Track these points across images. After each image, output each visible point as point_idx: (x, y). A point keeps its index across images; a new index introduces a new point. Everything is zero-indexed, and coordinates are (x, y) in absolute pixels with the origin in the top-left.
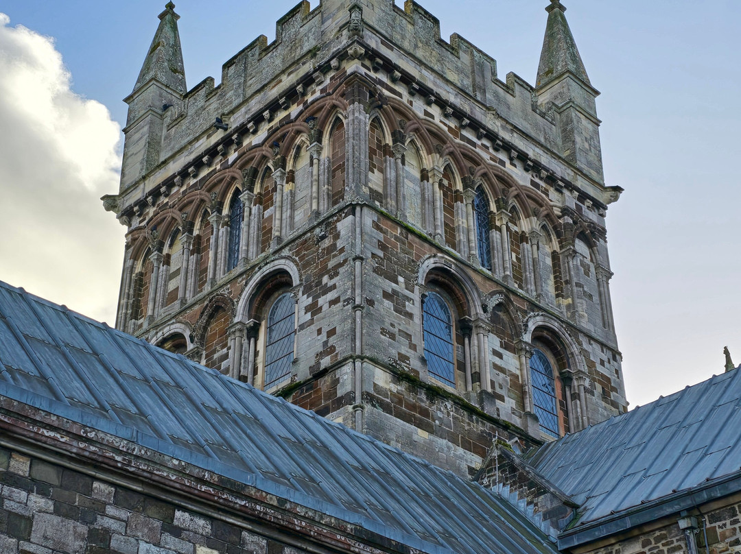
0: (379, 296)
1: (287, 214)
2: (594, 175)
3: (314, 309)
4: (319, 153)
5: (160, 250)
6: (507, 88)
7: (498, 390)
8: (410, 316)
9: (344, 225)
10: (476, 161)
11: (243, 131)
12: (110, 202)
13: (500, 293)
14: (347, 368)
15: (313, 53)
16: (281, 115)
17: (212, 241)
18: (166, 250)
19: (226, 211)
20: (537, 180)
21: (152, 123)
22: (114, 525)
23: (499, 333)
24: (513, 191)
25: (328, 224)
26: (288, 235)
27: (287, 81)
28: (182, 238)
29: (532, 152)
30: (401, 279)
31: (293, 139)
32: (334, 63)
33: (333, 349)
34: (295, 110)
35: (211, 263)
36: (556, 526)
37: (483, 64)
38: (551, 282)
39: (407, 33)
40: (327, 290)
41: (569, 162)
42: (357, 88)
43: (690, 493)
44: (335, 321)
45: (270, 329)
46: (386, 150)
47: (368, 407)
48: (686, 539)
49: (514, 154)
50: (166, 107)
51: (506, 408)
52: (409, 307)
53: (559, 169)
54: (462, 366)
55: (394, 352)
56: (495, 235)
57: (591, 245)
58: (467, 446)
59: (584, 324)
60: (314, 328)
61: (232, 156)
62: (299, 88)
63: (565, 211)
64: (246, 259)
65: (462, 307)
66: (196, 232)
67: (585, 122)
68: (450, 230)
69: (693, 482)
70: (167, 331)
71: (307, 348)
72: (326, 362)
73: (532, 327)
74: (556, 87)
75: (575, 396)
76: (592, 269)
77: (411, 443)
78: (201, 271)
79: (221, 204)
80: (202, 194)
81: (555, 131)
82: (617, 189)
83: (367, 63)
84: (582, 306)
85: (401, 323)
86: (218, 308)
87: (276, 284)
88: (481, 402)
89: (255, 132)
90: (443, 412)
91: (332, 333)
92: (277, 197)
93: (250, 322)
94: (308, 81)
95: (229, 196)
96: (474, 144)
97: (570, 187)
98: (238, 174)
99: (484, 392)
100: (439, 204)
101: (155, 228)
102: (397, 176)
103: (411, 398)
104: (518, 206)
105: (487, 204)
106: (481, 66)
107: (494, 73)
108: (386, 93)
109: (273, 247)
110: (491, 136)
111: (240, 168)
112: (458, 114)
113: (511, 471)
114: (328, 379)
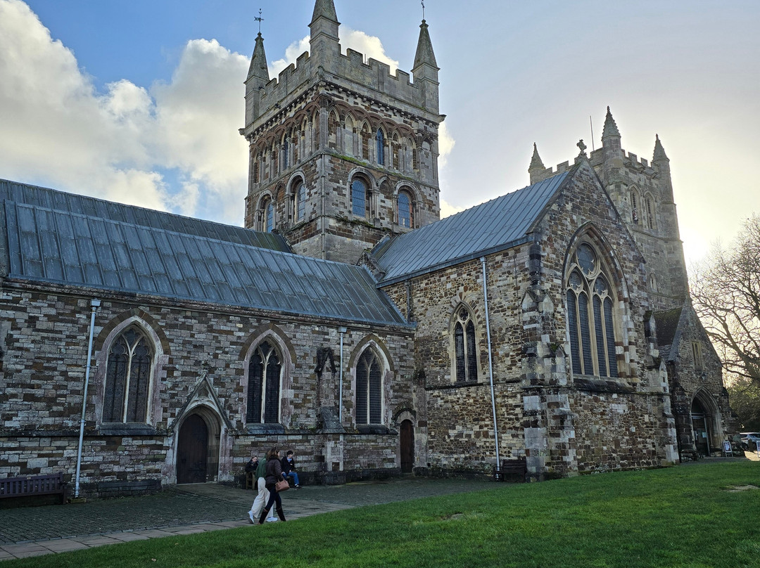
0: (331, 190)
1: (302, 150)
2: (434, 111)
3: (309, 194)
4: (311, 126)
5: (261, 155)
6: (395, 78)
7: (382, 216)
8: (345, 195)
9: (318, 162)
10: (377, 118)
11: (285, 110)
12: (242, 131)
13: (385, 176)
14: (319, 220)
15: (308, 81)
16: (299, 106)
17: (279, 155)
18: (263, 155)
20: (406, 120)
21: (254, 96)
22: (214, 323)
23: (384, 193)
24: (395, 127)
25: (313, 160)
26: (302, 161)
27: (300, 92)
28: (268, 152)
29: (403, 108)
30: (341, 181)
31: (303, 117)
32: (315, 88)
33: (315, 211)
34: (303, 104)
35: (278, 165)
36: (377, 280)
37: (383, 70)
38: (412, 163)
40: (313, 188)
41: (423, 108)
42: (323, 100)
43: (409, 275)
44: (316, 201)
45: (298, 198)
46: (337, 124)
47: (327, 234)
48: (407, 288)
49: (395, 111)
50: (260, 89)
51: (385, 222)
52: (344, 192)
53: (416, 112)
54: (368, 209)
55: (337, 211)
56: (386, 149)
57: (430, 144)
58: (367, 240)
59: (424, 180)
60: (310, 202)
61: (283, 120)
62: (304, 96)
63: (419, 131)
64: (289, 167)
65: (368, 185)
66: (273, 150)
67: (431, 85)
68: (365, 151)
69: (411, 270)
70: (265, 192)
71: (308, 210)
72: (313, 216)
73: (398, 187)
74: (420, 69)
75: (417, 211)
76: (430, 155)
77: (344, 244)
78: (275, 168)
79: (281, 140)
80: (273, 134)
81: (418, 92)
82: (444, 116)
83: (328, 87)
84: (423, 172)
85: (341, 199)
86: (281, 187)
87: (297, 181)
88: (374, 222)
89: (290, 111)
90: (358, 230)
91: (315, 205)
92: (299, 142)
93: (291, 194)
94: (306, 93)
95: (283, 137)
96: (377, 111)
97: (421, 119)
98: (286, 128)
99: (376, 218)
100: (361, 141)
101: (259, 145)
102: (341, 135)
103: (344, 227)
104: (397, 133)
105: (383, 136)
107: (389, 72)
108: (336, 99)
109: (298, 164)
110: (385, 105)
111: (286, 125)
112: (369, 100)
114: (314, 222)
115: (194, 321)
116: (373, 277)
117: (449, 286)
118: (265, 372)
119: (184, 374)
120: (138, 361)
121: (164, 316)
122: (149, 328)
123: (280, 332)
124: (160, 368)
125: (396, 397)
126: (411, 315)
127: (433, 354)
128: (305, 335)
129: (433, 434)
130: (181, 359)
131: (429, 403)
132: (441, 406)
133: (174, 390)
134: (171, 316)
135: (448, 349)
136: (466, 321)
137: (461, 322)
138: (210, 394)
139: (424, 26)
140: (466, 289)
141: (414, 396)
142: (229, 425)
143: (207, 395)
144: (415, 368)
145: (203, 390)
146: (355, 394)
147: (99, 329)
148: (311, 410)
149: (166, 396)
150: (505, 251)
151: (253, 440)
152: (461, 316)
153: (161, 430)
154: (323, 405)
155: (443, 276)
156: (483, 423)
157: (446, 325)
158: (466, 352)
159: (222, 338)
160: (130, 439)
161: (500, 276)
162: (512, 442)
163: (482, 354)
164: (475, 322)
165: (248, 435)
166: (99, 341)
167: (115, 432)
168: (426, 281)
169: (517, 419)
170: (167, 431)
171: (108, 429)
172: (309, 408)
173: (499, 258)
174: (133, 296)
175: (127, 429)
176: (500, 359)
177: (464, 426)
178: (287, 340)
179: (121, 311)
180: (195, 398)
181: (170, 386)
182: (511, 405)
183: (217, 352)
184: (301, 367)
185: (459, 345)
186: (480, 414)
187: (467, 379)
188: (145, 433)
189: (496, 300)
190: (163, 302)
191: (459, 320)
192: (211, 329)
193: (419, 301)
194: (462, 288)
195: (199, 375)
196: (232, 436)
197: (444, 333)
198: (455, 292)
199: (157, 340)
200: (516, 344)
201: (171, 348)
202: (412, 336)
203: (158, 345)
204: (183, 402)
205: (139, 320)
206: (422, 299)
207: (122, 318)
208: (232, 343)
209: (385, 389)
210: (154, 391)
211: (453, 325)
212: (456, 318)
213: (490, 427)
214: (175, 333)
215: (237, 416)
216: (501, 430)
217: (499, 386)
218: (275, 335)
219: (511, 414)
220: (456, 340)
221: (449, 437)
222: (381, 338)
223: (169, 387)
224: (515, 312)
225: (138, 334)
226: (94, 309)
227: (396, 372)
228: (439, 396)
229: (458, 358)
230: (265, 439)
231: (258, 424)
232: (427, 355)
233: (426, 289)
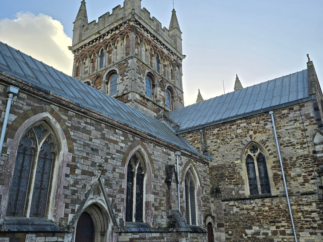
0: (137, 78)
1: (115, 56)
2: (180, 52)
3: (122, 80)
4: (123, 43)
5: (83, 61)
6: (164, 31)
7: (160, 100)
8: (143, 83)
9: (130, 61)
10: (157, 47)
11: (104, 35)
12: (70, 48)
13: (161, 78)
14: (130, 94)
15: (122, 18)
16: (114, 32)
17: (96, 60)
18: (84, 61)
19: (100, 54)
20: (169, 53)
21: (80, 30)
22: (106, 132)
23: (161, 87)
24: (164, 55)
25: (126, 60)
26: (116, 62)
27: (116, 25)
28: (88, 59)
29: (169, 46)
30: (142, 74)
31: (117, 39)
32: (127, 22)
33: (127, 89)
34: (117, 32)
35: (96, 66)
36: (175, 130)
37: (159, 24)
38: (171, 76)
39: (143, 16)
40: (125, 76)
41: (176, 49)
42: (132, 29)
43: (203, 125)
44: (128, 83)
45: (111, 83)
46: (138, 44)
47: (135, 103)
48: (201, 134)
49: (165, 46)
50: (83, 26)
51: (161, 104)
52: (143, 81)
53: (174, 51)
54: (153, 94)
55: (140, 91)
56: (160, 65)
57: (179, 68)
58: (154, 111)
59: (177, 86)
60: (122, 84)
61: (101, 41)
62: (119, 27)
63: (174, 60)
64: (105, 66)
65: (153, 81)
66: (92, 58)
67: (179, 39)
68: (151, 63)
69: (203, 123)
70: (86, 81)
71: (120, 88)
72: (125, 92)
73: (167, 86)
74: (173, 31)
75: (174, 101)
76: (179, 73)
77: (143, 111)
78: (94, 67)
79: (98, 52)
80: (93, 49)
81: (173, 41)
82: (185, 56)
83: (135, 23)
84: (176, 81)
86: (98, 77)
87: (113, 72)
88: (157, 102)
89: (107, 36)
90: (150, 104)
91: (127, 86)
92: (113, 52)
93: (107, 81)
94: (121, 25)
95: (100, 50)
96: (157, 44)
97: (176, 55)
98: (103, 45)
99: (157, 100)
100: (149, 57)
101: (81, 56)
102: (141, 50)
103: (143, 101)
104: (165, 58)
105: (159, 58)
106: (158, 25)
107: (161, 27)
108: (139, 30)
109: (112, 64)
110: (160, 42)
111: (103, 44)
112: (154, 36)
113: (166, 118)
114: (126, 96)
115: (92, 128)
116: (171, 128)
117: (239, 131)
118: (135, 179)
119: (84, 172)
120: (43, 156)
121: (70, 118)
122: (58, 126)
123: (145, 149)
124: (65, 165)
125: (204, 206)
126: (205, 151)
127: (226, 177)
128: (159, 153)
129: (230, 232)
130: (81, 158)
131: (225, 210)
132: (236, 212)
133: (75, 187)
134: (76, 119)
135: (241, 172)
136: (257, 154)
137: (252, 154)
138: (102, 193)
139: (174, 11)
140: (255, 133)
141: (212, 205)
142: (115, 223)
143: (99, 194)
144: (211, 186)
145: (97, 190)
146: (185, 201)
147: (14, 117)
148: (164, 213)
149: (68, 192)
150: (291, 107)
151: (130, 237)
152: (251, 150)
153: (62, 226)
154: (173, 209)
155: (233, 125)
156: (279, 224)
157: (239, 157)
158: (257, 174)
159: (111, 146)
160: (34, 236)
161: (287, 123)
162: (310, 238)
163: (274, 175)
164: (266, 154)
165: (127, 232)
166: (12, 129)
167: (19, 227)
168: (218, 129)
169: (315, 221)
170: (68, 227)
171: (13, 224)
172: (163, 211)
173: (285, 111)
174: (48, 93)
175: (32, 225)
176: (292, 178)
177: (261, 226)
178: (149, 155)
179: (35, 105)
180: (91, 196)
181: (72, 182)
182: (307, 211)
183: (108, 157)
184: (157, 178)
185: (251, 170)
186: (275, 218)
187: (260, 193)
188: (49, 229)
189: (284, 139)
190: (71, 106)
191: (249, 153)
192: (103, 137)
193: (212, 142)
194: (251, 133)
195: (95, 175)
196: (117, 233)
197: (236, 162)
198: (246, 134)
199: (64, 139)
200: (308, 168)
201: (75, 148)
202: (208, 164)
203: (64, 142)
204: (82, 199)
205: (50, 117)
206: (214, 140)
207: (35, 112)
208: (118, 151)
209: (198, 199)
210: (58, 187)
211: (245, 157)
212: (247, 152)
213: (287, 227)
214: (78, 135)
215: (120, 214)
216: (298, 229)
217: (294, 198)
218: (143, 150)
219: (308, 217)
220: (248, 167)
221: (246, 235)
222: (195, 163)
223: (71, 184)
224: (304, 146)
225: (46, 131)
226: (11, 95)
227: (203, 187)
228: (235, 206)
229: (250, 179)
230: (137, 236)
231: (131, 222)
232: (222, 177)
233: (217, 134)
